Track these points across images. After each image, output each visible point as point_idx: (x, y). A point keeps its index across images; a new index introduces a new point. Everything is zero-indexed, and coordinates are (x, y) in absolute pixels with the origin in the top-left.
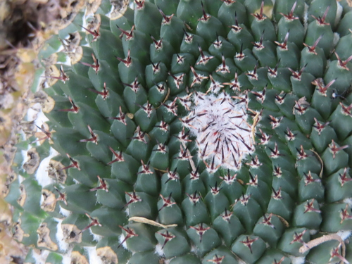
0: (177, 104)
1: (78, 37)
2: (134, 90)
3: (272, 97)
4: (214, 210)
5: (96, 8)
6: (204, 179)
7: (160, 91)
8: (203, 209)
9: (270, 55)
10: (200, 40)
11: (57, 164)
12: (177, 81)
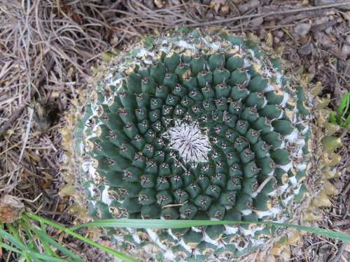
0: (163, 139)
1: (94, 120)
2: (138, 141)
3: (210, 117)
4: (204, 186)
5: (96, 101)
6: (192, 173)
7: (151, 135)
8: (198, 188)
9: (200, 96)
10: (160, 101)
11: (112, 192)
12: (158, 127)
